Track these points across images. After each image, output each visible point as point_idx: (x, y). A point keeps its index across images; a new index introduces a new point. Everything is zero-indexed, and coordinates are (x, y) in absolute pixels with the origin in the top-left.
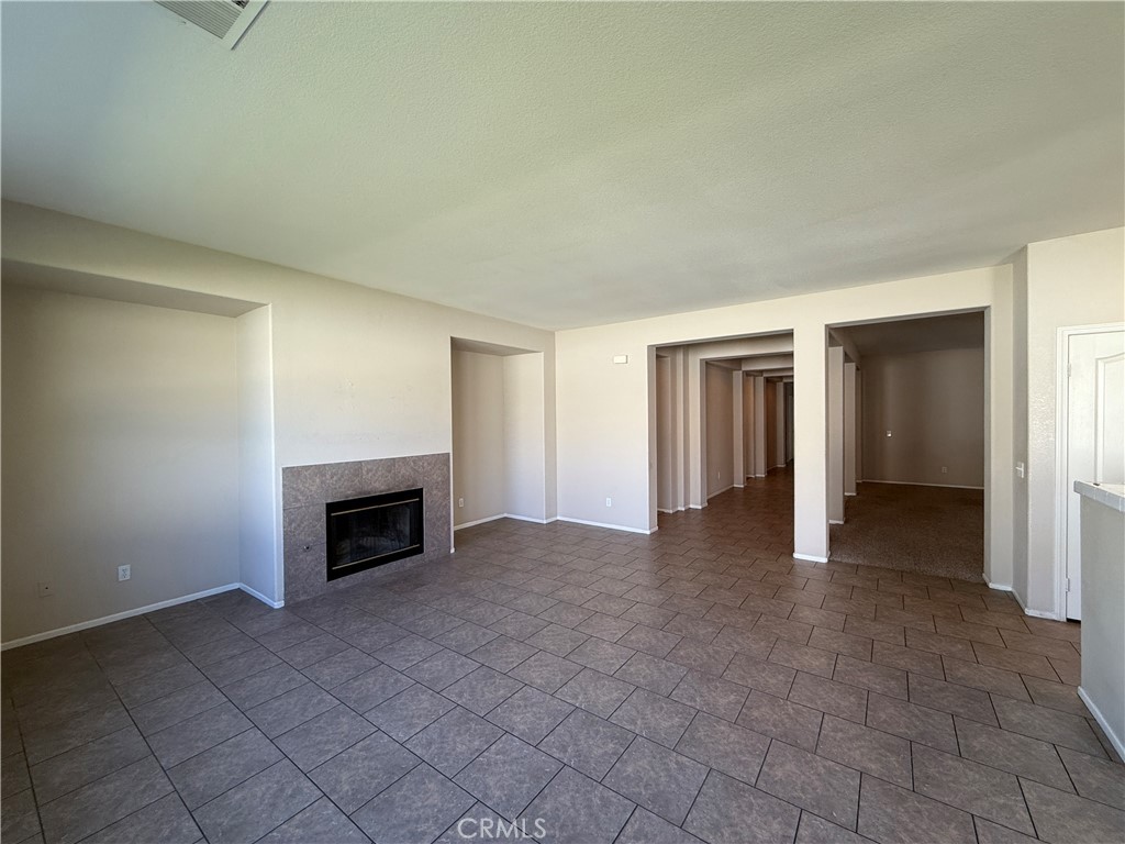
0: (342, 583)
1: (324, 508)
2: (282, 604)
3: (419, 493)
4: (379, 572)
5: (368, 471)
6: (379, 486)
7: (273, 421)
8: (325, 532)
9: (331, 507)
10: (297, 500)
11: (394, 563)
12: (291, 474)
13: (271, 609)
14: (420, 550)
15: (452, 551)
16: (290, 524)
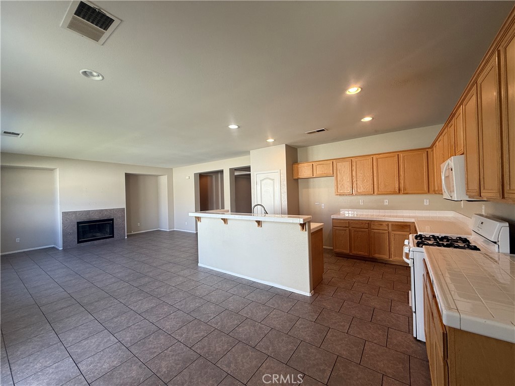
0: (82, 244)
1: (76, 223)
2: (62, 249)
3: (112, 220)
4: (95, 242)
5: (92, 213)
6: (96, 217)
7: (59, 200)
8: (76, 230)
9: (78, 223)
10: (66, 220)
11: (102, 240)
12: (65, 214)
13: (58, 250)
14: (113, 237)
15: (126, 238)
16: (65, 227)
